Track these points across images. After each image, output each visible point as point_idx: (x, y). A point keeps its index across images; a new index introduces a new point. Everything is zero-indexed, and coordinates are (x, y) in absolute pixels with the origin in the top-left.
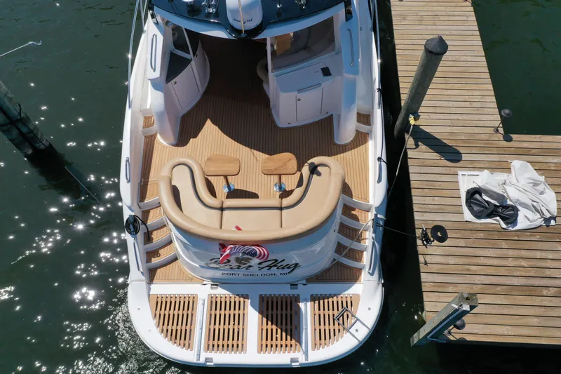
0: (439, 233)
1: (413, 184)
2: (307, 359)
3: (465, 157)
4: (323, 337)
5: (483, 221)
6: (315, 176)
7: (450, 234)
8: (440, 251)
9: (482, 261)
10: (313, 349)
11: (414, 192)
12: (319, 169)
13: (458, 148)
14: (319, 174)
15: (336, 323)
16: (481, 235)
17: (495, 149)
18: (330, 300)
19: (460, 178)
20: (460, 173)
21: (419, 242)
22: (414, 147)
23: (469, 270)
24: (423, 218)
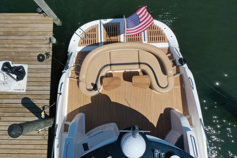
0: (41, 58)
1: (49, 84)
2: (100, 21)
3: (20, 101)
4: (94, 29)
5: (19, 65)
6: (94, 83)
7: (36, 58)
8: (42, 50)
9: (24, 46)
10: (98, 24)
11: (49, 79)
12: (92, 87)
13: (23, 107)
14: (92, 84)
15: (88, 35)
16: (22, 58)
17: (3, 106)
18: (91, 44)
19: (25, 88)
20: (25, 91)
21: (51, 54)
22: (45, 107)
23: (31, 42)
24: (47, 65)
